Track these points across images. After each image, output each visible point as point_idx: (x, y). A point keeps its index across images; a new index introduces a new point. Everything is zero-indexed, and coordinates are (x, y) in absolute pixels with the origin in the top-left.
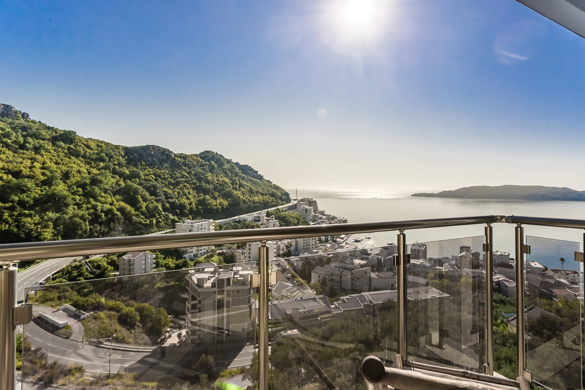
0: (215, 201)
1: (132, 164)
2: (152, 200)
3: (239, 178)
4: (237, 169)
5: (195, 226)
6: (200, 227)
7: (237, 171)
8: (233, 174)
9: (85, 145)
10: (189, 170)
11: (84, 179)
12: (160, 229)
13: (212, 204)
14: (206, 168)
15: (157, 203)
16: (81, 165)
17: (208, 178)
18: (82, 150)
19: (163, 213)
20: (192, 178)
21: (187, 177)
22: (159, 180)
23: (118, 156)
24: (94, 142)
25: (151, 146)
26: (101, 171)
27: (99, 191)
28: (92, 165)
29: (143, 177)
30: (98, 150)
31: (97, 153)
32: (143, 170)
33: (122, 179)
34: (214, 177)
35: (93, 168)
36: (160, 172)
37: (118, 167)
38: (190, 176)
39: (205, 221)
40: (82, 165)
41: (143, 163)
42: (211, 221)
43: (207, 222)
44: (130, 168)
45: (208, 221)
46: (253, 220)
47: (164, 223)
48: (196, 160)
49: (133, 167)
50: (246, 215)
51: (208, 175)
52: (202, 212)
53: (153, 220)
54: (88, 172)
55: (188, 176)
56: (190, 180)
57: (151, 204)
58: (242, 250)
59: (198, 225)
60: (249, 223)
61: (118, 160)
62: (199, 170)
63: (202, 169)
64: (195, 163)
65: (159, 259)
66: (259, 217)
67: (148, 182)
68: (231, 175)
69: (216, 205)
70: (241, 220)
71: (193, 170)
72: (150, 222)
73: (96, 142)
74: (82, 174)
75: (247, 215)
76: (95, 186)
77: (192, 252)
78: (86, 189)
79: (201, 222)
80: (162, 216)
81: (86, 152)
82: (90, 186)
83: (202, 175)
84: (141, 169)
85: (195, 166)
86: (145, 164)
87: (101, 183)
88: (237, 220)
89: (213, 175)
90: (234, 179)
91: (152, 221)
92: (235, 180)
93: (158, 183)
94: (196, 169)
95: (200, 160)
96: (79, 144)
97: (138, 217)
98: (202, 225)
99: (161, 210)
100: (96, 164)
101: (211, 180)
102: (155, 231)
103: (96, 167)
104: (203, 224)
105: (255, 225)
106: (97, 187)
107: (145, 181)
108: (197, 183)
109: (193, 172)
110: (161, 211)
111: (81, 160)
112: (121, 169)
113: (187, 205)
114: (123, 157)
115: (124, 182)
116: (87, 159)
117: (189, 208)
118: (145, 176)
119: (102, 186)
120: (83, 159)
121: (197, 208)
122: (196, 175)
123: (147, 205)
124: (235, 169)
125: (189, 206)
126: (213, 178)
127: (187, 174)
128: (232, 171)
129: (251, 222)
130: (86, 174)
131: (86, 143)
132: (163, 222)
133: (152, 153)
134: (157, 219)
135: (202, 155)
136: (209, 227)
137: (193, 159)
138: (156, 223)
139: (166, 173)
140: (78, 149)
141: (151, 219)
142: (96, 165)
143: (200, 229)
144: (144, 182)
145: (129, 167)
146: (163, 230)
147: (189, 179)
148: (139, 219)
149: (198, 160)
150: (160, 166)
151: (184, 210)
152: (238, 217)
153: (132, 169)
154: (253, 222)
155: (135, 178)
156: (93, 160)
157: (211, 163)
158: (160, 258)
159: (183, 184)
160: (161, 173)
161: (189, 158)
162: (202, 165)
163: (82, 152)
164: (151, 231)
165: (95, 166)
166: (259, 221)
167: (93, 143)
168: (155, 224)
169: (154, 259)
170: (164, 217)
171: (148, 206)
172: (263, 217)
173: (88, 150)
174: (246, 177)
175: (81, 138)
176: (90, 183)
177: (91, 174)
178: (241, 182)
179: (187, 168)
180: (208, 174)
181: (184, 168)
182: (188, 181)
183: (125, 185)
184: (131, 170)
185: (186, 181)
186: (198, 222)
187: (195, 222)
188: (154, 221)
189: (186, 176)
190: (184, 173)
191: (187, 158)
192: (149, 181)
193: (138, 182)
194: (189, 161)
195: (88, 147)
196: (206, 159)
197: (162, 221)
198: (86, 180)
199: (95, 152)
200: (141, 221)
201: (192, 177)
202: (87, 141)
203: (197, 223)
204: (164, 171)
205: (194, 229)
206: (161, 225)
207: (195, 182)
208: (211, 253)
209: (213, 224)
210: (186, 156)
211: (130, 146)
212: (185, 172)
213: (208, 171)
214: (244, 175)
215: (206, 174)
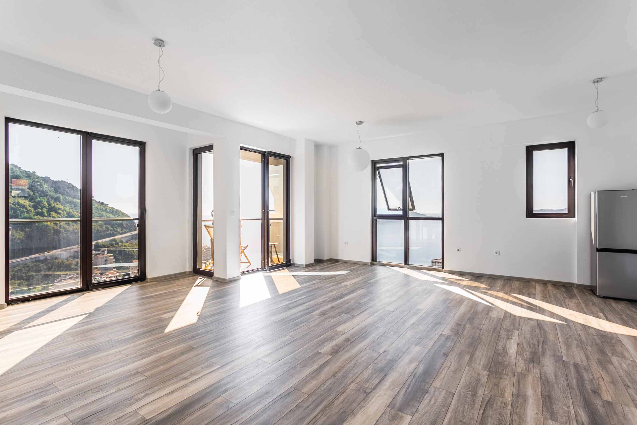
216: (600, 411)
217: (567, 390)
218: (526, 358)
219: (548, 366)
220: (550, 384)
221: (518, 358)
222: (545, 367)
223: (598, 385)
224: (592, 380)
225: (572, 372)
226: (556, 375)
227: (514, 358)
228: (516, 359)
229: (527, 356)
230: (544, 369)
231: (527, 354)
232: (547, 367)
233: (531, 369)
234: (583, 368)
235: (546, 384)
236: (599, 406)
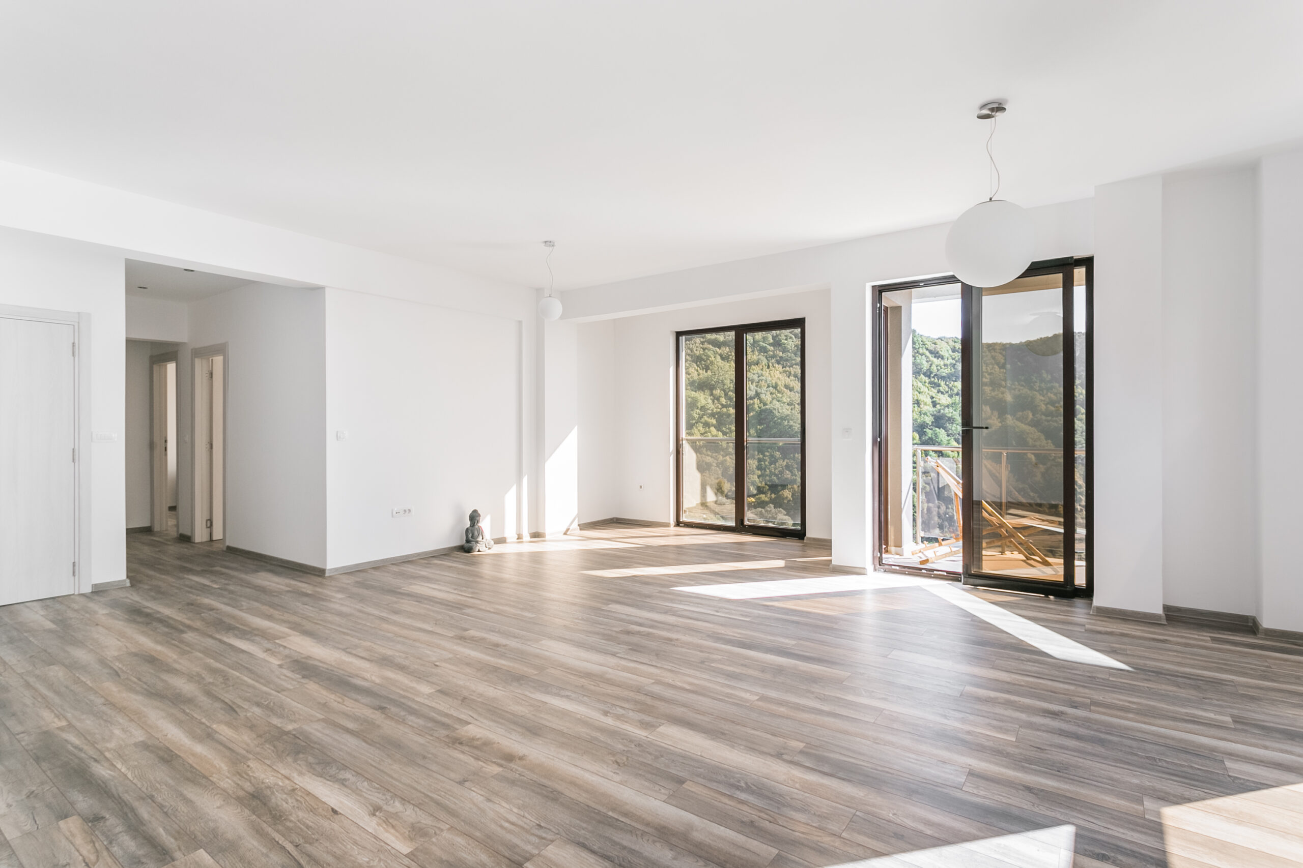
9: (931, 352)
11: (922, 415)
16: (922, 391)
18: (924, 362)
23: (991, 366)
24: (947, 343)
26: (954, 398)
27: (947, 438)
28: (941, 388)
29: (1043, 407)
30: (953, 359)
31: (951, 364)
32: (1045, 392)
33: (996, 413)
35: (942, 393)
37: (991, 388)
40: (924, 389)
41: (1045, 375)
44: (1014, 389)
49: (1022, 385)
54: (933, 402)
61: (990, 374)
67: (1054, 418)
73: (952, 343)
74: (921, 406)
76: (939, 428)
78: (925, 433)
81: (931, 365)
82: (931, 429)
84: (1041, 390)
86: (1049, 377)
87: (952, 423)
96: (921, 351)
100: (947, 385)
103: (947, 392)
106: (943, 431)
107: (1046, 416)
111: (924, 381)
112: (993, 394)
114: (1000, 368)
115: (999, 420)
116: (933, 377)
118: (1049, 406)
119: (953, 428)
120: (927, 378)
130: (929, 405)
131: (932, 347)
140: (919, 361)
142: (949, 388)
144: (1044, 417)
153: (1019, 391)
156: (943, 378)
163: (925, 366)
165: (947, 389)
167: (946, 345)
173: (935, 360)
175: (924, 340)
176: (932, 422)
177: (938, 406)
183: (1000, 425)
193: (1029, 419)
195: (937, 355)
198: (926, 417)
199: (948, 362)
202: (935, 344)
216: (76, 793)
217: (147, 789)
218: (273, 793)
219: (218, 807)
220: (182, 779)
221: (287, 782)
222: (222, 803)
223: (94, 839)
224: (111, 843)
225: (161, 830)
226: (188, 801)
227: (293, 777)
228: (288, 779)
229: (278, 798)
230: (219, 796)
231: (284, 803)
232: (218, 805)
233: (240, 780)
234: (144, 860)
235: (189, 775)
236: (81, 798)
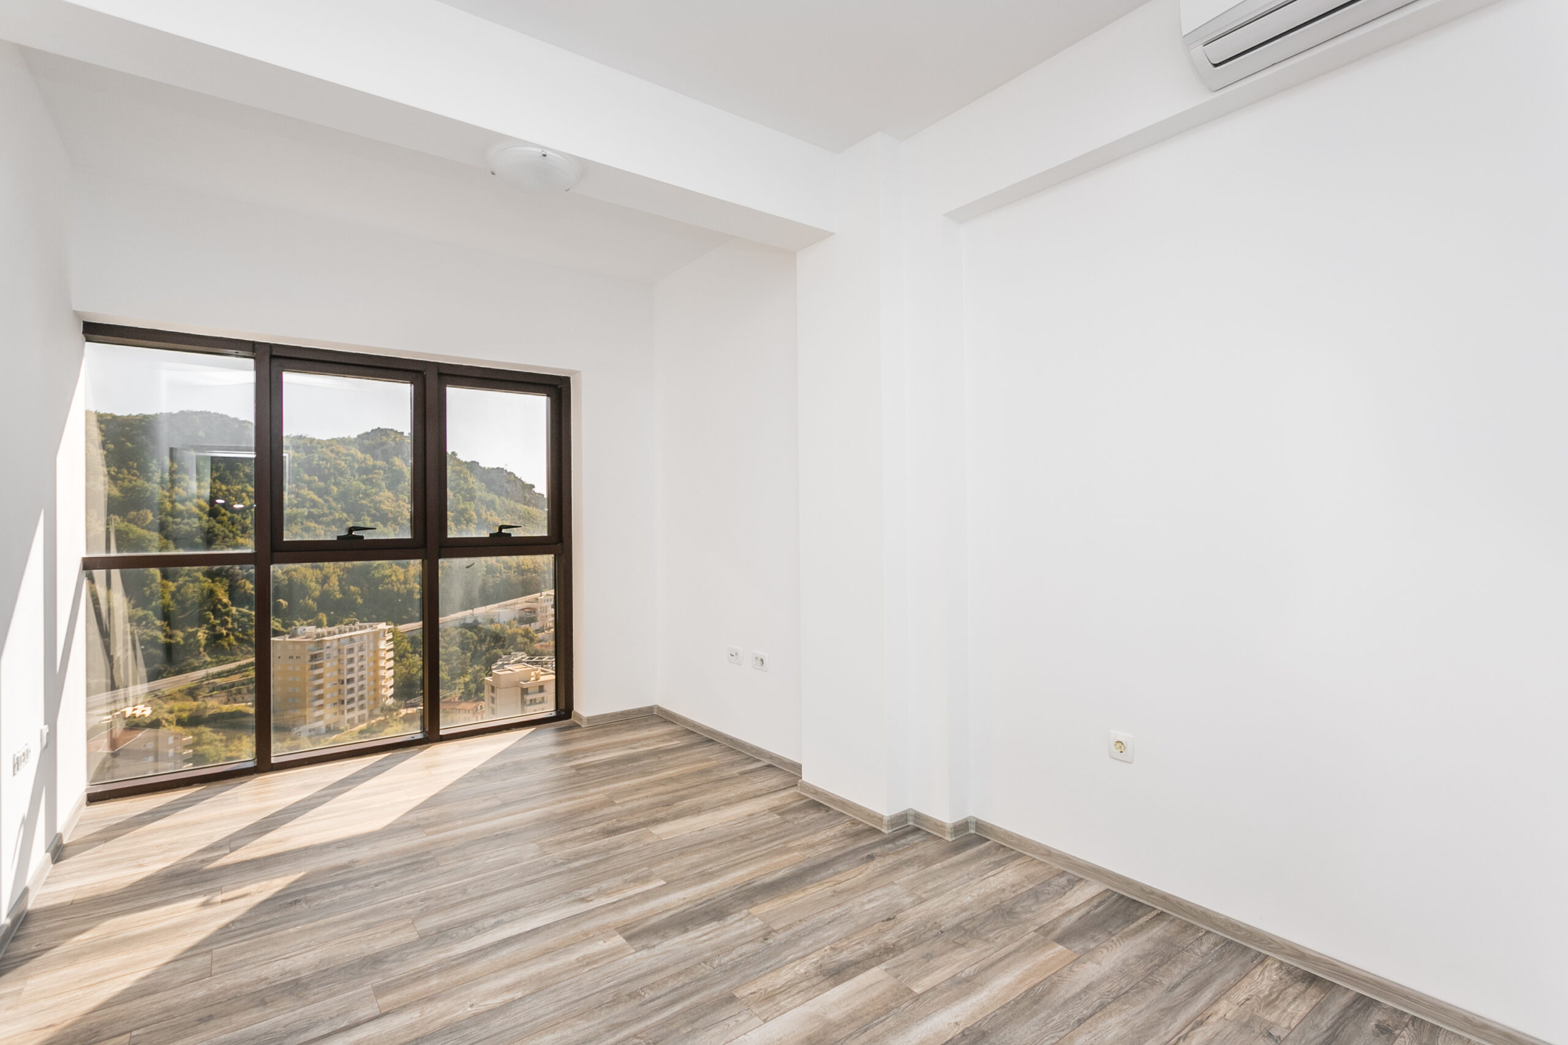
0: (402, 570)
1: (129, 468)
2: (196, 574)
3: (477, 506)
4: (471, 479)
5: (328, 644)
6: (346, 647)
7: (472, 485)
8: (458, 495)
10: (322, 484)
12: (222, 657)
13: (394, 578)
14: (379, 476)
15: (213, 582)
17: (383, 507)
19: (234, 610)
20: (330, 508)
21: (315, 504)
22: (224, 515)
25: (196, 413)
34: (402, 503)
36: (228, 490)
38: (326, 501)
39: (361, 628)
42: (382, 626)
43: (368, 630)
45: (370, 626)
46: (514, 619)
47: (237, 639)
48: (347, 455)
50: (496, 605)
51: (382, 499)
52: (360, 601)
53: (197, 632)
55: (320, 500)
56: (326, 511)
57: (191, 585)
58: (474, 705)
59: (339, 639)
60: (502, 628)
62: (354, 483)
63: (363, 482)
64: (343, 463)
65: (205, 747)
66: (533, 611)
68: (454, 496)
69: (405, 582)
70: (480, 620)
71: (334, 484)
72: (185, 639)
75: (499, 607)
77: (320, 718)
79: (351, 630)
80: (230, 620)
83: (363, 498)
85: (342, 473)
88: (469, 621)
89: (397, 496)
90: (461, 506)
91: (194, 634)
92: (465, 510)
93: (221, 522)
94: (344, 482)
95: (360, 455)
97: (146, 626)
98: (351, 639)
99: (225, 600)
101: (391, 512)
102: (205, 665)
104: (355, 638)
105: (520, 631)
108: (347, 520)
109: (335, 489)
110: (225, 606)
113: (313, 585)
117: (317, 593)
121: (343, 591)
122: (343, 496)
123: (179, 588)
124: (466, 480)
125: (319, 587)
126: (399, 506)
127: (315, 497)
128: (458, 485)
129: (509, 623)
132: (232, 637)
133: (201, 434)
134: (213, 628)
135: (366, 442)
136: (376, 646)
137: (337, 453)
138: (207, 639)
139: (247, 493)
141: (190, 630)
143: (345, 651)
145: (121, 476)
146: (232, 658)
147: (323, 509)
148: (148, 631)
149: (352, 455)
150: (228, 472)
151: (304, 598)
152: (470, 611)
154: (515, 624)
155: (139, 510)
157: (393, 464)
158: (210, 743)
159: (302, 524)
160: (231, 494)
161: (324, 450)
162: (365, 470)
164: (190, 664)
166: (533, 620)
168: (203, 642)
169: (187, 747)
170: (234, 620)
171: (182, 590)
172: (544, 609)
174: (498, 501)
178: (484, 517)
179: (316, 478)
180: (382, 494)
181: (306, 477)
182: (319, 516)
184: (126, 484)
185: (310, 517)
186: (340, 632)
187: (329, 634)
188: (202, 635)
189: (313, 501)
190: (305, 492)
191: (316, 448)
192: (189, 518)
194: (323, 459)
196: (379, 452)
197: (228, 635)
200: (156, 638)
201: (334, 504)
203: (334, 634)
204: (239, 487)
205: (326, 652)
206: (226, 644)
207: (340, 519)
208: (382, 718)
209: (390, 636)
210: (314, 444)
211: (126, 414)
212: (309, 490)
213: (383, 484)
214: (491, 496)
215: (376, 494)
